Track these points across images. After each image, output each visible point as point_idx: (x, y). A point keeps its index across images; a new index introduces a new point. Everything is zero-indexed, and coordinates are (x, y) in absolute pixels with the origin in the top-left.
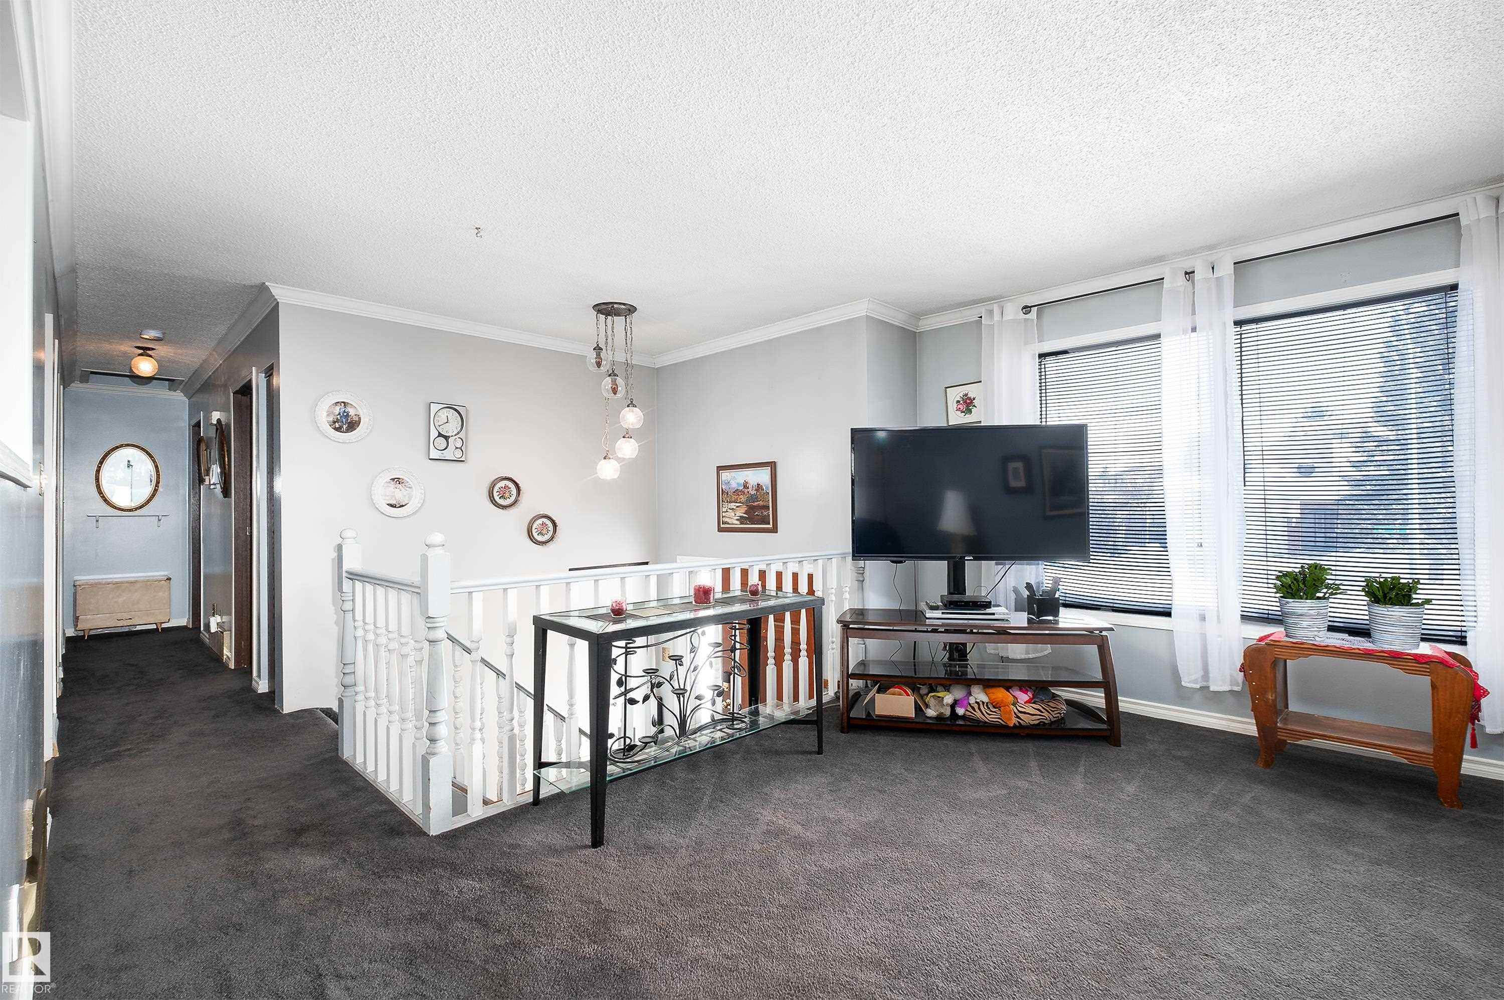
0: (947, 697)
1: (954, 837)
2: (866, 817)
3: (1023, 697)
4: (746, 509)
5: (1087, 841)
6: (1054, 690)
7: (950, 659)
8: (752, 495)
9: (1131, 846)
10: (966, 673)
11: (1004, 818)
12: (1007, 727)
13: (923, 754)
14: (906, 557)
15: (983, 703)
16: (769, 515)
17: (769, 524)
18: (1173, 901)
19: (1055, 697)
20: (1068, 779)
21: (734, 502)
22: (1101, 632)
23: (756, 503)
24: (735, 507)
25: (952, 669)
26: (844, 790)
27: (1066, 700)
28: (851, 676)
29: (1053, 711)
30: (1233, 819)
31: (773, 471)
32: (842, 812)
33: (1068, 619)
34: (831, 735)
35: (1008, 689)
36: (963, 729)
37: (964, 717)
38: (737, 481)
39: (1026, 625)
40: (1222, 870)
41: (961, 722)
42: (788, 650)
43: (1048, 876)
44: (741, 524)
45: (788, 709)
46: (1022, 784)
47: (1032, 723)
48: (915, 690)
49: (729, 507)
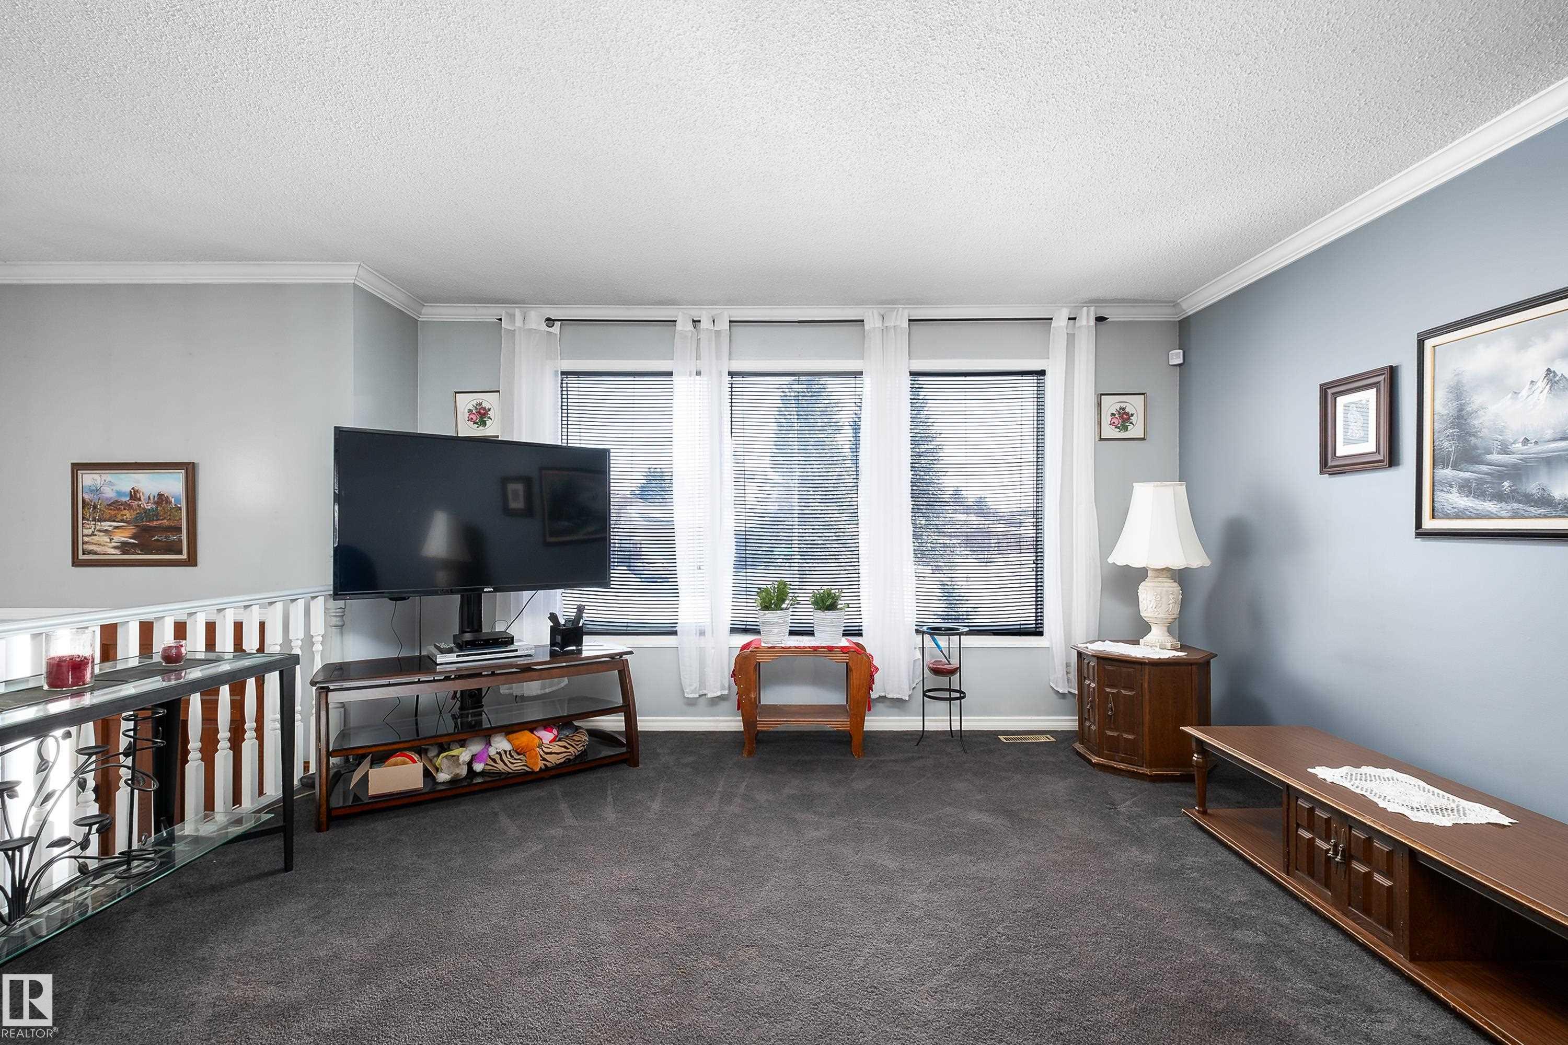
0: (464, 754)
1: (494, 920)
2: (375, 936)
3: (547, 736)
4: (134, 531)
5: (629, 873)
6: (576, 723)
7: (461, 708)
8: (146, 511)
9: (668, 864)
10: (480, 723)
11: (545, 876)
12: (533, 772)
13: (438, 829)
14: (410, 592)
15: (505, 752)
16: (181, 541)
17: (181, 553)
18: (712, 905)
19: (577, 730)
20: (600, 813)
21: (109, 520)
22: (621, 657)
23: (155, 523)
24: (110, 528)
25: (465, 720)
26: (336, 910)
27: (587, 730)
28: (333, 754)
29: (577, 745)
30: (737, 810)
31: (190, 478)
32: (338, 941)
33: (592, 647)
34: (303, 839)
35: (532, 731)
36: (485, 786)
37: (483, 773)
38: (115, 488)
39: (548, 659)
40: (741, 860)
41: (479, 780)
42: (224, 734)
43: (602, 926)
44: (124, 553)
45: (223, 818)
46: (556, 832)
47: (558, 762)
48: (421, 752)
49: (98, 528)
